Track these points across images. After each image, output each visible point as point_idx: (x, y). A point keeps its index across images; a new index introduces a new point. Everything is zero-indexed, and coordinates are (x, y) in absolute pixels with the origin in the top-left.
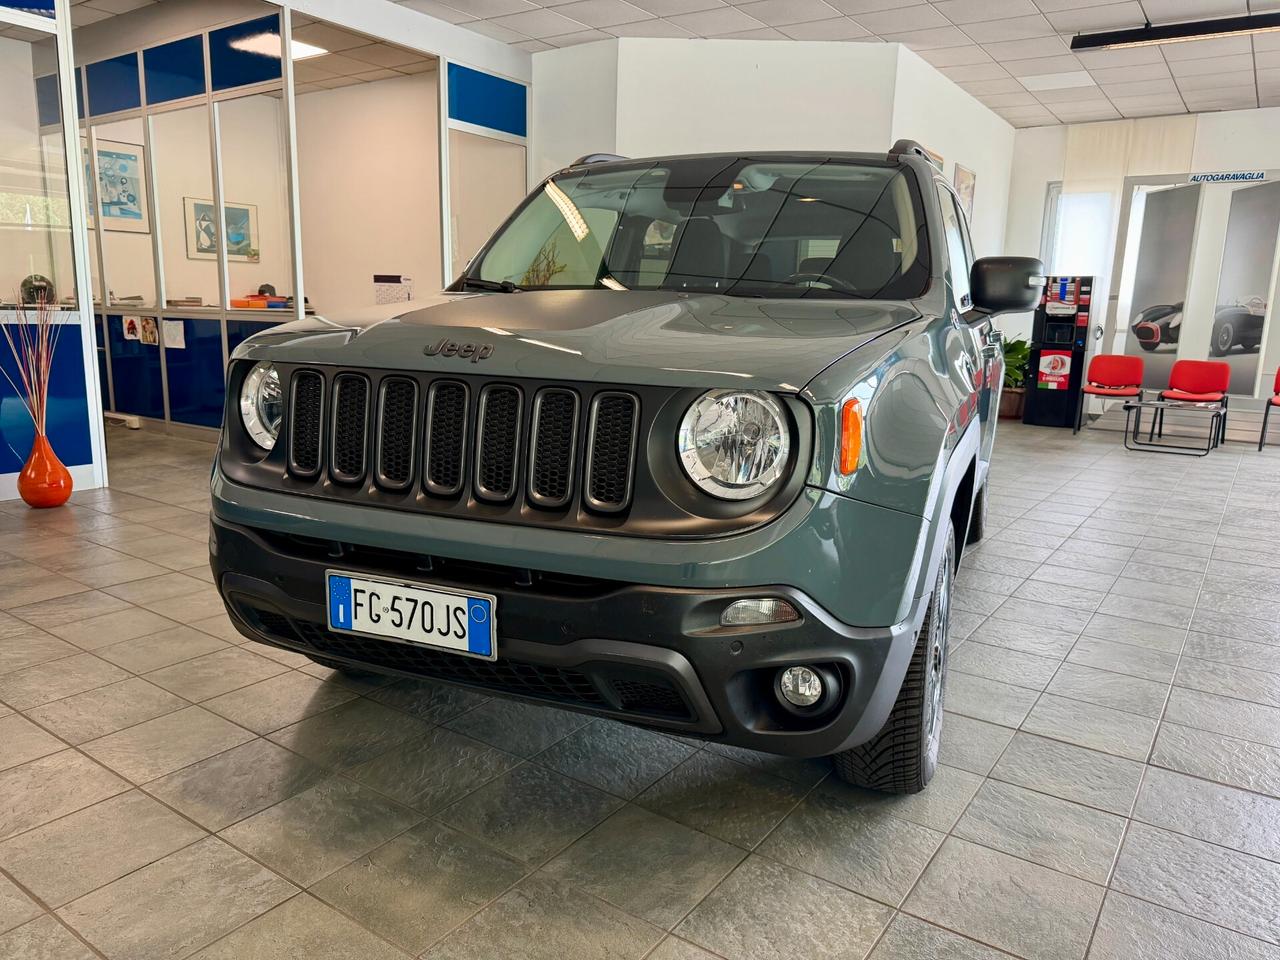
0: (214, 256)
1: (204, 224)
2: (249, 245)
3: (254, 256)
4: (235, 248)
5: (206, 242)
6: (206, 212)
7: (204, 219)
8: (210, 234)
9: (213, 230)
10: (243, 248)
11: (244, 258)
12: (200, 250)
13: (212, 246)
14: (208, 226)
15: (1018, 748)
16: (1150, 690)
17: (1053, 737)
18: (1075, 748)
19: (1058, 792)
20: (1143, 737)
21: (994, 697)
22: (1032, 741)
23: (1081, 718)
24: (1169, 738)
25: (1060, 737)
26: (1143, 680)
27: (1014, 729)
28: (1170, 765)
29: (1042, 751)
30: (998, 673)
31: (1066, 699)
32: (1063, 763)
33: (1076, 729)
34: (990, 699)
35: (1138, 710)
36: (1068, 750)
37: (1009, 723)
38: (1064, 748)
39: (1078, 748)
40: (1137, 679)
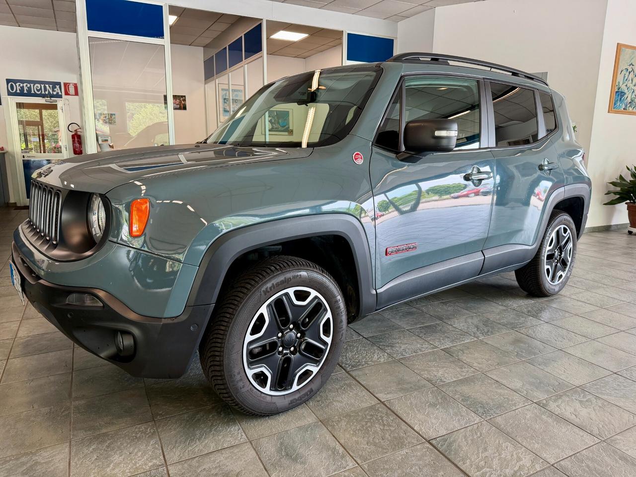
2: (289, 127)
3: (291, 132)
4: (284, 128)
5: (270, 127)
8: (272, 123)
10: (286, 130)
11: (287, 133)
14: (271, 119)
15: (365, 411)
16: (512, 401)
17: (395, 411)
18: (398, 420)
19: (345, 439)
20: (454, 426)
21: (400, 382)
22: (380, 409)
23: (433, 405)
24: (471, 431)
25: (400, 413)
26: (517, 395)
27: (380, 401)
28: (442, 446)
29: (375, 416)
30: (427, 370)
31: (443, 394)
32: (376, 426)
33: (419, 411)
34: (396, 382)
35: (481, 410)
36: (392, 420)
37: (383, 397)
38: (392, 419)
39: (400, 420)
40: (515, 393)
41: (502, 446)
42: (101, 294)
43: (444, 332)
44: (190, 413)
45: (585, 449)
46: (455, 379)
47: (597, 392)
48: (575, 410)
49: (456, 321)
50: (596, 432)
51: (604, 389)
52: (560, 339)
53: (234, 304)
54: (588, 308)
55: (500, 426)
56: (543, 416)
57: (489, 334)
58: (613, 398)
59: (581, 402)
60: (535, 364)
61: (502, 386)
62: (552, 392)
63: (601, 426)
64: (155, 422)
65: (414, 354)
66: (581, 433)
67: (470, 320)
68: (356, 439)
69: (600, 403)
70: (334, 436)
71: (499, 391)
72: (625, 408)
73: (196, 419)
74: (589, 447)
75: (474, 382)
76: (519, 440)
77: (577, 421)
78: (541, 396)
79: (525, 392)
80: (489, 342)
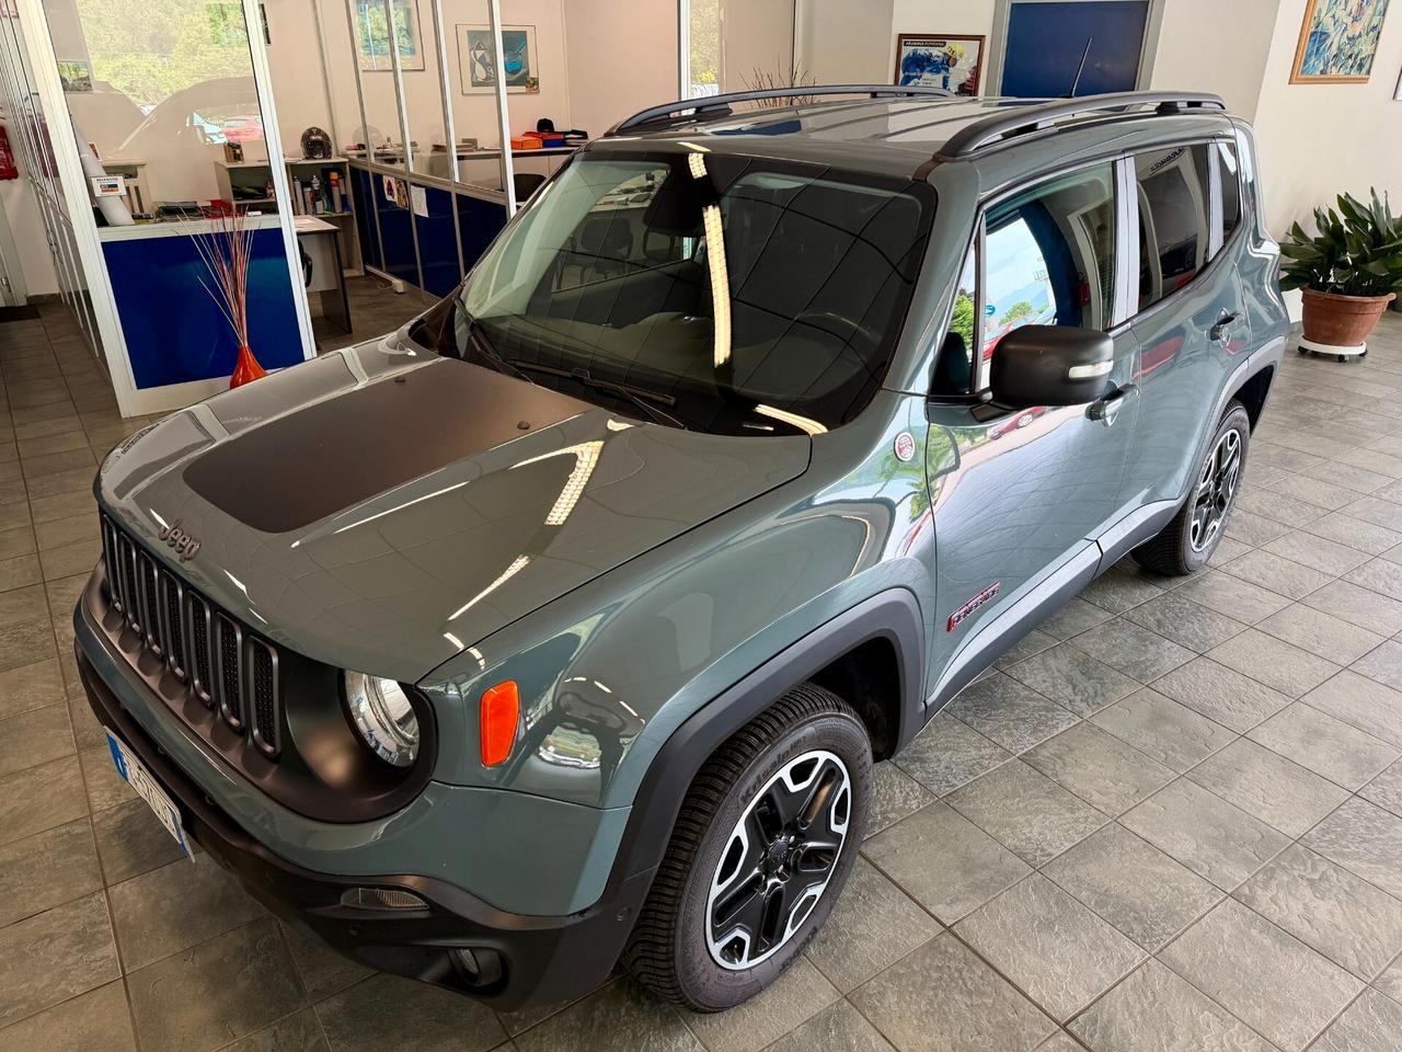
0: (492, 90)
1: (479, 53)
2: (528, 73)
3: (532, 85)
4: (515, 77)
5: (481, 74)
6: (480, 39)
7: (478, 48)
8: (485, 65)
9: (488, 60)
10: (522, 78)
11: (523, 89)
12: (475, 84)
13: (487, 78)
14: (483, 56)
15: (924, 958)
16: (1188, 896)
17: (980, 951)
18: (992, 976)
19: (908, 1044)
20: (1100, 980)
21: (968, 866)
22: (950, 950)
23: (1046, 926)
24: (1134, 988)
25: (989, 953)
26: (1194, 876)
27: (944, 925)
28: (1091, 1036)
29: (947, 970)
30: (1008, 825)
31: (1057, 890)
32: (957, 997)
33: (1023, 943)
34: (958, 868)
35: (1138, 929)
36: (981, 978)
37: (948, 914)
38: (980, 973)
39: (997, 976)
40: (1189, 873)
41: (1198, 1022)
42: (410, 881)
43: (1012, 705)
44: (576, 1007)
45: (1344, 1011)
46: (1068, 845)
47: (1334, 852)
48: (1306, 906)
49: (1027, 667)
50: (1353, 963)
51: (1344, 843)
52: (1237, 705)
53: (688, 841)
54: (1272, 604)
55: (1183, 967)
56: (1253, 932)
57: (1099, 700)
58: (1364, 866)
59: (1311, 882)
60: (1206, 783)
61: (1161, 855)
62: (1255, 862)
63: (1358, 946)
64: (514, 1044)
65: (972, 778)
66: (1330, 969)
67: (1051, 662)
68: (929, 1040)
69: (1345, 879)
70: (884, 1037)
71: (1159, 869)
72: (1392, 892)
73: (596, 1023)
74: (1350, 1005)
75: (1104, 848)
76: (1224, 1000)
77: (1314, 936)
78: (1237, 875)
79: (1206, 867)
80: (1106, 727)
